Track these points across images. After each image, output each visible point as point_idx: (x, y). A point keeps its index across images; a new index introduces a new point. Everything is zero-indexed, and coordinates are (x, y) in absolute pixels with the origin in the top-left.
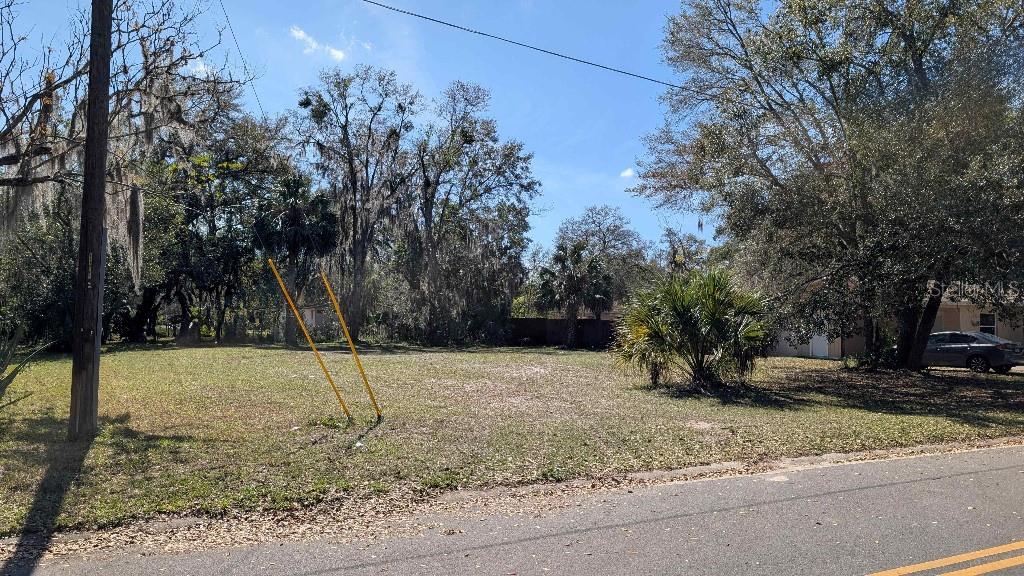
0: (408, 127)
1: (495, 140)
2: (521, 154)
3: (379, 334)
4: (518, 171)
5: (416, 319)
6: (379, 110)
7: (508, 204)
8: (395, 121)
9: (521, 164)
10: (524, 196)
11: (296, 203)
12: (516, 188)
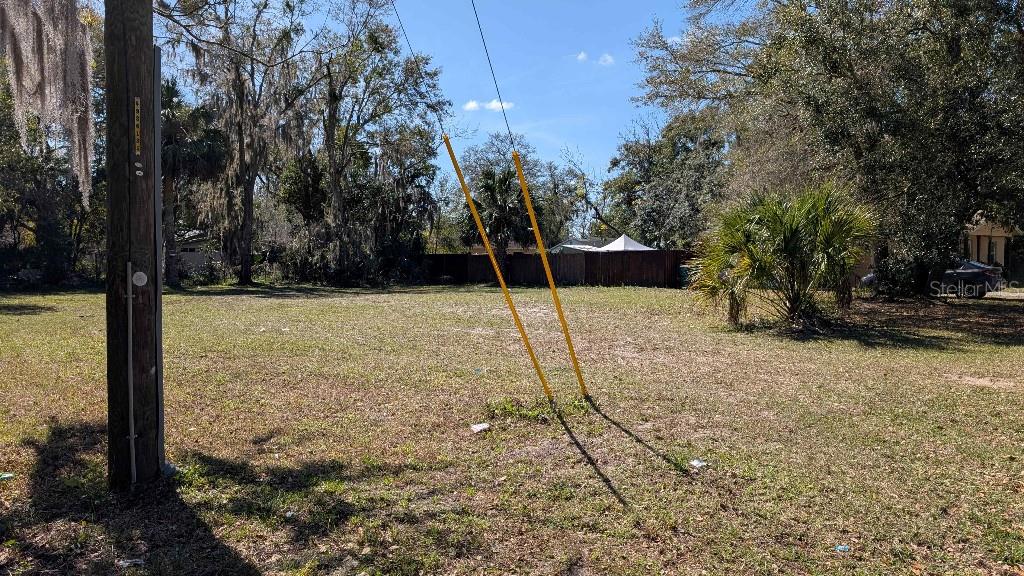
0: (299, 30)
1: (396, 53)
2: (430, 68)
3: (272, 274)
4: (423, 89)
5: (323, 257)
6: (265, 7)
7: (412, 126)
8: (282, 23)
9: (427, 80)
10: (432, 116)
11: (173, 115)
12: (421, 107)
